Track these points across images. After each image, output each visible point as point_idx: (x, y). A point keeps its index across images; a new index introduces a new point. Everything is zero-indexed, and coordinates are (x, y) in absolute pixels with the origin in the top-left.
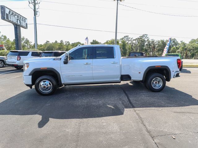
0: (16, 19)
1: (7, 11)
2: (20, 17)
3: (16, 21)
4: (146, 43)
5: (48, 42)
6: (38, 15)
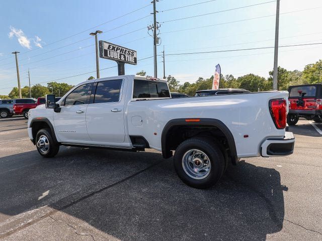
0: (119, 54)
1: (106, 46)
2: (126, 51)
3: (119, 56)
5: (201, 78)
6: (159, 42)
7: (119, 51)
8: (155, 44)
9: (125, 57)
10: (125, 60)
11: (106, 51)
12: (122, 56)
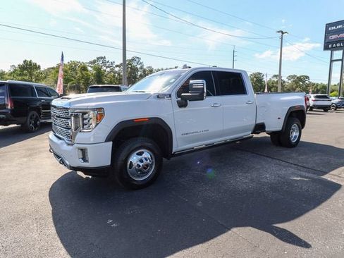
4: (139, 73)
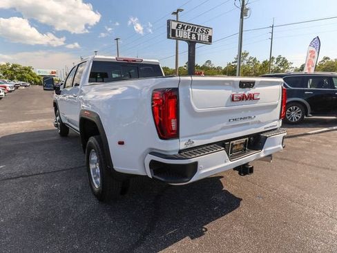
0: (189, 33)
1: (174, 26)
2: (198, 28)
3: (189, 35)
5: (327, 58)
6: (248, 14)
7: (189, 30)
8: (242, 17)
9: (196, 36)
10: (197, 39)
11: (174, 31)
12: (194, 36)
